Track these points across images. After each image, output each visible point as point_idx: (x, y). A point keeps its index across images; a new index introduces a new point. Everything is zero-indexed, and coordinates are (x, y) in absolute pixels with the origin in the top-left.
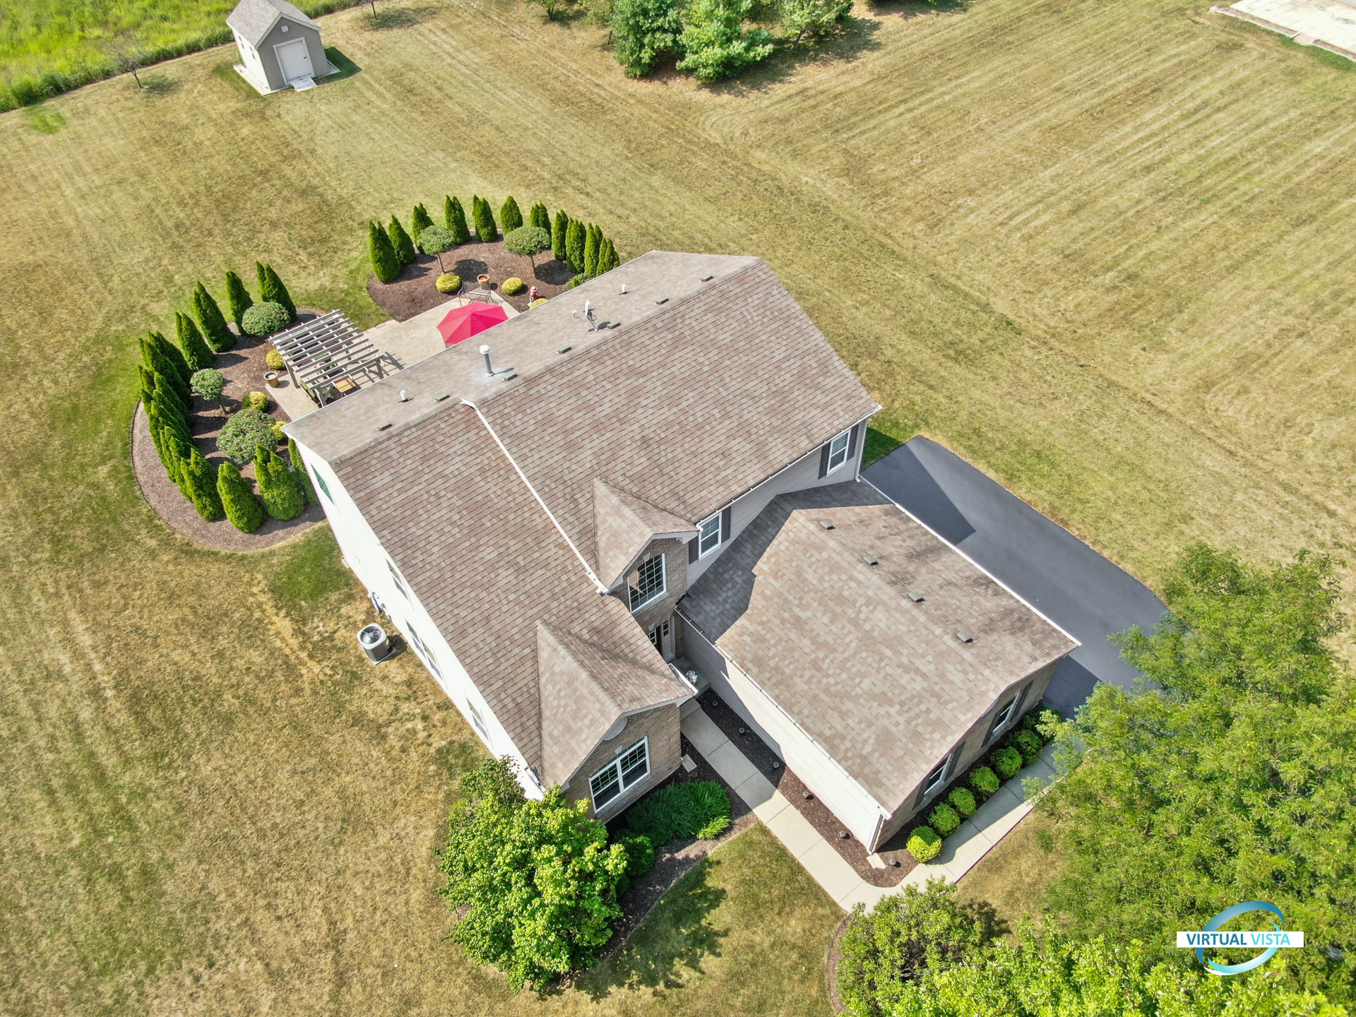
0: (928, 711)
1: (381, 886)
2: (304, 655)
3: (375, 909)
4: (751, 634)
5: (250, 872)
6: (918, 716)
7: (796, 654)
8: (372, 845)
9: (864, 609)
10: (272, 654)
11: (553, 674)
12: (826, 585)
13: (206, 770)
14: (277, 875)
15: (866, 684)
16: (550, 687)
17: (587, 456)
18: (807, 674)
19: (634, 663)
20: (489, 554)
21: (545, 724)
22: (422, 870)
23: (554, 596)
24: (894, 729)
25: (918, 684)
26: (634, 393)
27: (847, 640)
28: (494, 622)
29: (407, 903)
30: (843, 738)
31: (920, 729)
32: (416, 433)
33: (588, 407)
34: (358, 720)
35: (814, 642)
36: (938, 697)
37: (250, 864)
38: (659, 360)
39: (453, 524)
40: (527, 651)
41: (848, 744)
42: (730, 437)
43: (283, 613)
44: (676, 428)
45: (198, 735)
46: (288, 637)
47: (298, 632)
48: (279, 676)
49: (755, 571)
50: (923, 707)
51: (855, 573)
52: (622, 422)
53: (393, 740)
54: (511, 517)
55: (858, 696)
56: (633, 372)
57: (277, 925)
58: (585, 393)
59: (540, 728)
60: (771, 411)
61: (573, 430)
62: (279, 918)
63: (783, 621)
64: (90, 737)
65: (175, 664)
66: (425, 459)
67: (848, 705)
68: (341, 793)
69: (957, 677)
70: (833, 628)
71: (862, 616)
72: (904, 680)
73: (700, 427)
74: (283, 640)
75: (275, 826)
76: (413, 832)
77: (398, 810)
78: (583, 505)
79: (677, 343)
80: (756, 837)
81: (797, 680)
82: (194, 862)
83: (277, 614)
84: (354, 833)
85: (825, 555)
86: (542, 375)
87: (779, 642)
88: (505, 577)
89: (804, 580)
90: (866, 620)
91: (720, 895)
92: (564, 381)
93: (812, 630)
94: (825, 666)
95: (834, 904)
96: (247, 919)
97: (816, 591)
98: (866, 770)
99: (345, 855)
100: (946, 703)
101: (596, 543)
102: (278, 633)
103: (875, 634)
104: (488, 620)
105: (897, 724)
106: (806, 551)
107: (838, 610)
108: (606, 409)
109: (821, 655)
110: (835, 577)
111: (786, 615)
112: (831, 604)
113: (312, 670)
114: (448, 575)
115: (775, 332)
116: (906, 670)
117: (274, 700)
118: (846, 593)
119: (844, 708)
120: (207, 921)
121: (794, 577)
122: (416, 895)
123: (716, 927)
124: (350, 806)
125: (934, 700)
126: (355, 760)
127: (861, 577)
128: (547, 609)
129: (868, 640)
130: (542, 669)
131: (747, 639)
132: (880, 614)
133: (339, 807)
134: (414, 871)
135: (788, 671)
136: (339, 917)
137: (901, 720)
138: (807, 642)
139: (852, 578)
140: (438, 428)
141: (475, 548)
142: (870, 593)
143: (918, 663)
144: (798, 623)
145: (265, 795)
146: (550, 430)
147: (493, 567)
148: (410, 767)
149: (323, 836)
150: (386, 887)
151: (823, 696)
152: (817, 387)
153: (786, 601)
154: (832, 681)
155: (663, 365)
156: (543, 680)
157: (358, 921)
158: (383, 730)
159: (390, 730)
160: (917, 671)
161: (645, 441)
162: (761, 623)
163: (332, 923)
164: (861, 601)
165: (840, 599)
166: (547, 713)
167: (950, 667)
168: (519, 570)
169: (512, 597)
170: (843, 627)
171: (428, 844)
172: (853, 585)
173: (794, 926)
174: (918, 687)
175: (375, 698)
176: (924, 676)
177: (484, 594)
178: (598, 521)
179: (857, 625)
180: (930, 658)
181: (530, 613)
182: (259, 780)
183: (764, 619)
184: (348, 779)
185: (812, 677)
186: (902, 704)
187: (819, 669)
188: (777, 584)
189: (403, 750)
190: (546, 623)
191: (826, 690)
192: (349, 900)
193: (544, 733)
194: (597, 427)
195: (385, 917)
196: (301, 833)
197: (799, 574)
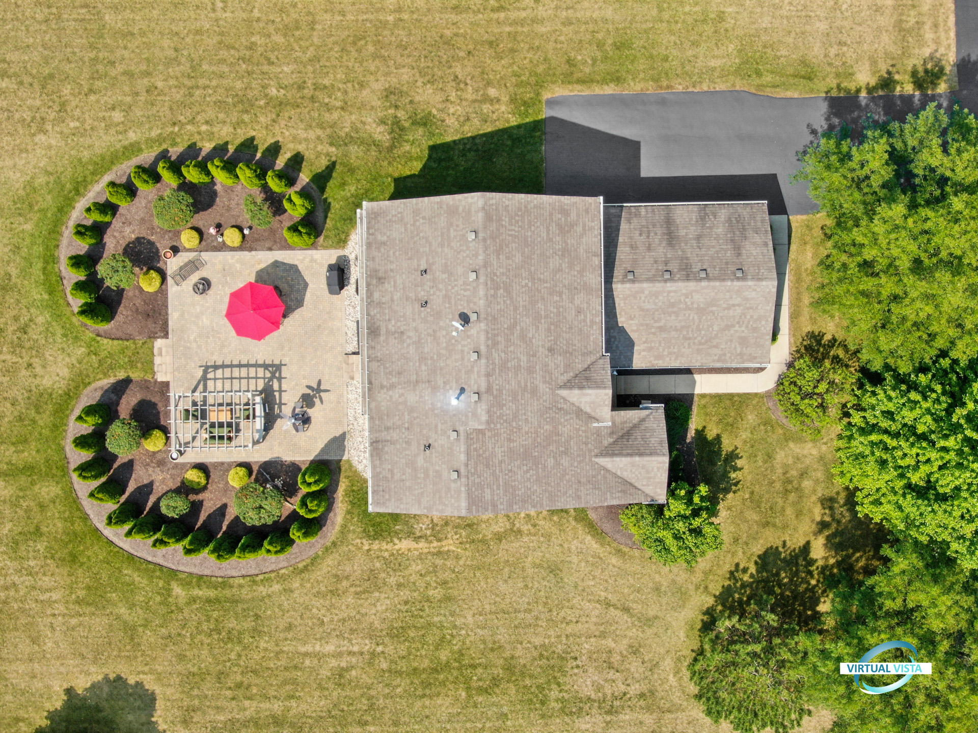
0: (752, 317)
1: (597, 573)
2: (435, 544)
3: (606, 581)
4: (644, 350)
5: (544, 624)
6: (749, 322)
7: (673, 341)
8: (574, 566)
9: (687, 300)
10: (421, 559)
11: (621, 469)
12: (660, 304)
13: (470, 620)
14: (555, 613)
15: (716, 328)
16: (625, 473)
17: (543, 387)
18: (686, 344)
19: (635, 426)
20: (551, 462)
21: (636, 484)
22: (604, 552)
23: (586, 444)
24: (743, 335)
25: (739, 310)
26: (523, 337)
27: (691, 318)
28: (582, 480)
29: (614, 566)
30: (725, 355)
31: (754, 325)
32: (472, 462)
33: (518, 368)
34: (499, 537)
35: (676, 330)
36: (751, 308)
37: (540, 623)
38: (512, 308)
39: (527, 471)
40: (602, 472)
41: (728, 355)
42: (572, 301)
43: (396, 541)
44: (552, 327)
45: (445, 616)
46: (416, 546)
47: (417, 539)
48: (439, 562)
49: (620, 325)
50: (748, 317)
51: (669, 289)
52: (534, 355)
53: (525, 528)
54: (539, 440)
55: (716, 335)
56: (512, 328)
57: (580, 624)
58: (509, 365)
59: (636, 488)
60: (571, 266)
61: (526, 385)
62: (577, 622)
63: (654, 334)
64: (402, 667)
65: (387, 609)
66: (487, 466)
67: (715, 342)
68: (535, 565)
69: (753, 294)
70: (680, 318)
71: (689, 303)
72: (731, 313)
73: (558, 314)
74: (415, 549)
75: (529, 604)
76: (582, 546)
77: (566, 546)
78: (565, 407)
79: (508, 289)
80: (703, 402)
81: (683, 350)
82: (519, 646)
83: (395, 544)
84: (561, 571)
85: (647, 292)
86: (489, 381)
87: (660, 342)
88: (565, 461)
89: (647, 310)
90: (692, 303)
91: (718, 437)
92: (497, 371)
93: (671, 327)
94: (691, 335)
95: (756, 394)
96: (567, 636)
97: (657, 310)
98: (745, 357)
99: (569, 580)
100: (757, 308)
101: (586, 413)
102: (409, 550)
103: (702, 306)
104: (579, 482)
105: (743, 331)
106: (635, 298)
107: (675, 309)
108: (524, 359)
109: (685, 333)
110: (661, 298)
111: (653, 330)
112: (670, 310)
113: (450, 544)
114: (550, 488)
115: (530, 224)
116: (728, 309)
117: (453, 571)
118: (672, 300)
119: (714, 344)
120: (554, 652)
121: (641, 313)
122: (614, 560)
123: (730, 449)
124: (545, 565)
125: (751, 311)
126: (522, 550)
127: (674, 288)
128: (590, 451)
129: (701, 311)
130: (614, 471)
131: (643, 353)
132: (696, 297)
133: (542, 571)
134: (602, 555)
135: (676, 350)
136: (597, 597)
137: (743, 329)
138: (673, 333)
139: (669, 292)
140: (475, 450)
141: (545, 467)
142: (684, 291)
143: (731, 302)
144: (662, 329)
145: (508, 601)
146: (520, 397)
147: (558, 464)
148: (546, 527)
149: (552, 585)
150: (600, 571)
151: (701, 347)
152: (572, 225)
153: (647, 325)
154: (699, 338)
155: (516, 308)
156: (619, 473)
157: (606, 590)
158: (515, 529)
159: (518, 525)
160: (734, 305)
161: (551, 350)
162: (645, 342)
163: (598, 601)
164: (682, 298)
165: (672, 305)
166: (633, 481)
167: (747, 293)
168: (565, 453)
169: (576, 464)
170: (685, 315)
171: (593, 542)
172: (672, 294)
173: (751, 418)
174: (739, 311)
175: (493, 523)
176: (739, 305)
177: (567, 477)
178: (577, 404)
179: (690, 309)
180: (734, 296)
181: (587, 460)
182: (497, 599)
183: (644, 339)
184: (530, 559)
185: (689, 344)
186: (738, 323)
187: (689, 339)
188: (636, 321)
189: (534, 526)
190: (596, 456)
191: (700, 343)
192: (593, 589)
193: (639, 487)
194: (531, 370)
195: (613, 579)
196: (542, 593)
197: (642, 309)
